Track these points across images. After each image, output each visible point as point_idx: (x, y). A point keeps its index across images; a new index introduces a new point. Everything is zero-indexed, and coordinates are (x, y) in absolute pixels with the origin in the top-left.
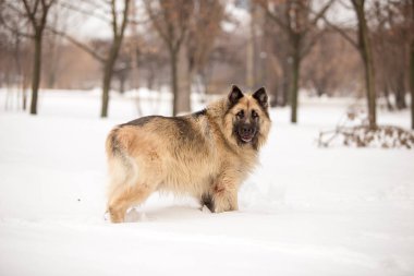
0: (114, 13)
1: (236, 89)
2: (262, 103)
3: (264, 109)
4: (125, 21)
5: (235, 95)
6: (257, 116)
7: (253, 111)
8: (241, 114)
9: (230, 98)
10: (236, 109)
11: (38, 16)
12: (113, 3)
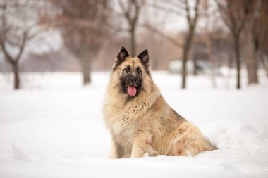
0: (187, 9)
1: (123, 50)
2: (145, 63)
3: (146, 68)
4: (197, 15)
5: (122, 55)
6: (141, 71)
7: (138, 68)
8: (128, 69)
9: (119, 57)
10: (123, 66)
11: (132, 14)
12: (186, 2)
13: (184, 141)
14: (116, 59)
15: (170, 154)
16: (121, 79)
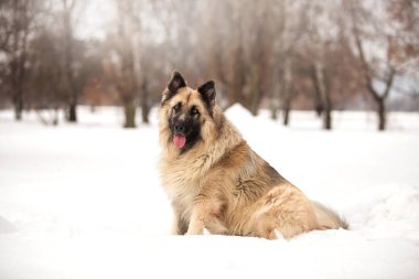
13: (275, 213)
14: (167, 89)
15: (253, 233)
16: (170, 121)
